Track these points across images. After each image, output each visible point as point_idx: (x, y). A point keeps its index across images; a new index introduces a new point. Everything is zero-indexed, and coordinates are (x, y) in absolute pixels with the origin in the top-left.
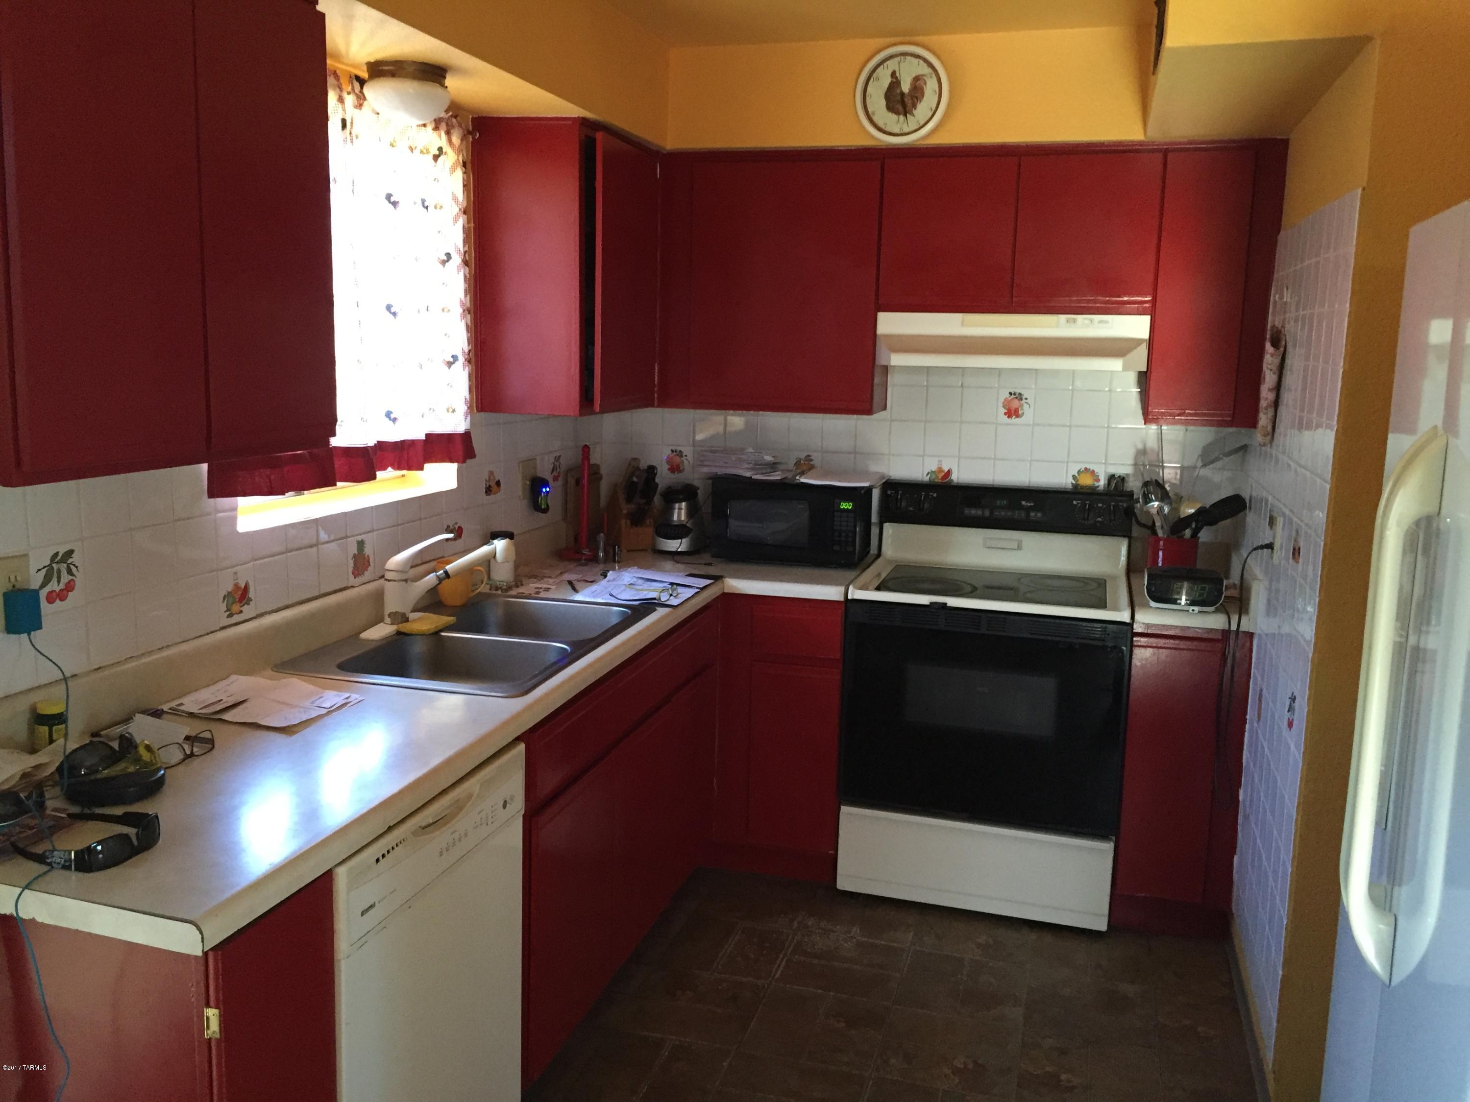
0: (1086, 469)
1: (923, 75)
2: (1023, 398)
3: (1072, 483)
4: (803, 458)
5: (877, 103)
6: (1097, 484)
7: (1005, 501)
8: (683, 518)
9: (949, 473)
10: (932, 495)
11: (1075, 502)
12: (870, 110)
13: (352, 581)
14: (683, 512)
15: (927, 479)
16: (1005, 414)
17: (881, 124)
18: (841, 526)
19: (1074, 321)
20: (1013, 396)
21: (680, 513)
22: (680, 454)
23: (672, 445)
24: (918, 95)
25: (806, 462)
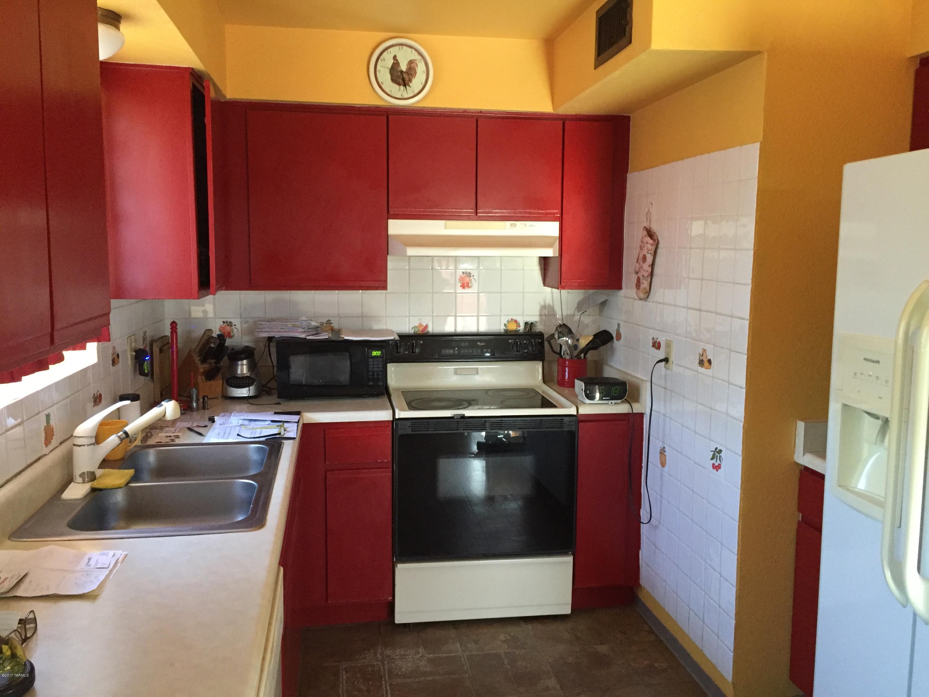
0: (512, 319)
1: (415, 60)
2: (472, 276)
3: (504, 329)
4: (325, 322)
5: (385, 76)
6: (518, 329)
7: (467, 344)
8: (245, 372)
9: (426, 326)
10: (420, 342)
11: (510, 341)
12: (380, 81)
13: (46, 450)
14: (245, 367)
15: (412, 332)
16: (461, 286)
17: (387, 90)
18: (373, 368)
19: (515, 225)
20: (465, 275)
21: (243, 368)
22: (230, 324)
23: (223, 318)
24: (412, 73)
25: (327, 325)
